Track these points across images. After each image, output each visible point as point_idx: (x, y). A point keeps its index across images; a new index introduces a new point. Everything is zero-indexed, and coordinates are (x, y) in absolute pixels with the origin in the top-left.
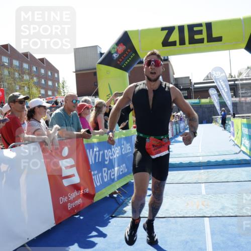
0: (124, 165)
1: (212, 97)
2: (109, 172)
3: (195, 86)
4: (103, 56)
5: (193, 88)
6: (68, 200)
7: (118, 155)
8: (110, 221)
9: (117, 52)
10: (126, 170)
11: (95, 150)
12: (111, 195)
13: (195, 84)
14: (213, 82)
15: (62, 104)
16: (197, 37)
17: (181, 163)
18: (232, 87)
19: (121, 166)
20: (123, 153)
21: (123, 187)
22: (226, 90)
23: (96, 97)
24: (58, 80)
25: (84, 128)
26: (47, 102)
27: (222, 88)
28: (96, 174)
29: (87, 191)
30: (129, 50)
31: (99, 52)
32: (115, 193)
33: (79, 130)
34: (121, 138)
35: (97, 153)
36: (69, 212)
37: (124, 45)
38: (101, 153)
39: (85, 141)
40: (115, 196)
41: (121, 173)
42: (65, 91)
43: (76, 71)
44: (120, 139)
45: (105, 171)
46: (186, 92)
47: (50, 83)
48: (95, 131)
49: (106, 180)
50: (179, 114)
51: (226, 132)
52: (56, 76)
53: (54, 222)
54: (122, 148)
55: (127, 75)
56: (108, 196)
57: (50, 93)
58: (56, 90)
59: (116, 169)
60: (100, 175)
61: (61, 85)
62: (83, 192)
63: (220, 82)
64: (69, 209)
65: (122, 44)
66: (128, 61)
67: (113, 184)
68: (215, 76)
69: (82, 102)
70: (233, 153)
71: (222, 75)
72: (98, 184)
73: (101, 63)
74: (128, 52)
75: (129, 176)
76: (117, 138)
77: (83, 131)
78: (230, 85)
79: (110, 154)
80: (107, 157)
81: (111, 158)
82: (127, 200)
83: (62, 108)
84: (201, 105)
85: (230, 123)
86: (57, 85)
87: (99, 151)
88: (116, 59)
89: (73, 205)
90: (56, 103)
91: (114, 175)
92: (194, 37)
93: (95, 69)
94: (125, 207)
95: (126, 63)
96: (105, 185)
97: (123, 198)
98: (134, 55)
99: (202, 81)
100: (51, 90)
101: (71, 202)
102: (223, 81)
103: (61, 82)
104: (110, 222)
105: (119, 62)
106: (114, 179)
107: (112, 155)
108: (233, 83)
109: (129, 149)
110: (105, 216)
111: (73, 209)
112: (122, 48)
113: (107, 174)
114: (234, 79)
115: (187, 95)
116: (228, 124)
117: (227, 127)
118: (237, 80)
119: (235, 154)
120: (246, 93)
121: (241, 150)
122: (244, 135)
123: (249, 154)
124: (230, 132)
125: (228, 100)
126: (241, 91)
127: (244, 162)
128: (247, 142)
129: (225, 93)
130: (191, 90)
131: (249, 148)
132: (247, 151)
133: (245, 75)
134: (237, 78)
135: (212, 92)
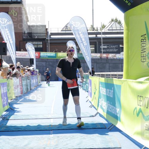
3: (52, 37)
5: (49, 39)
13: (52, 34)
14: (72, 34)
17: (28, 126)
22: (85, 44)
27: (80, 41)
46: (41, 43)
50: (31, 68)
63: (79, 34)
70: (89, 116)
78: (90, 39)
84: (57, 59)
85: (88, 81)
99: (60, 32)
102: (83, 33)
108: (95, 36)
114: (96, 32)
115: (42, 47)
116: (86, 82)
117: (85, 86)
118: (100, 33)
119: (91, 116)
120: (108, 48)
121: (98, 113)
122: (102, 96)
123: (105, 117)
124: (88, 92)
125: (87, 55)
126: (102, 47)
127: (100, 127)
128: (104, 104)
129: (84, 47)
130: (46, 41)
131: (106, 111)
132: (104, 114)
133: (108, 29)
134: (99, 31)
135: (70, 45)
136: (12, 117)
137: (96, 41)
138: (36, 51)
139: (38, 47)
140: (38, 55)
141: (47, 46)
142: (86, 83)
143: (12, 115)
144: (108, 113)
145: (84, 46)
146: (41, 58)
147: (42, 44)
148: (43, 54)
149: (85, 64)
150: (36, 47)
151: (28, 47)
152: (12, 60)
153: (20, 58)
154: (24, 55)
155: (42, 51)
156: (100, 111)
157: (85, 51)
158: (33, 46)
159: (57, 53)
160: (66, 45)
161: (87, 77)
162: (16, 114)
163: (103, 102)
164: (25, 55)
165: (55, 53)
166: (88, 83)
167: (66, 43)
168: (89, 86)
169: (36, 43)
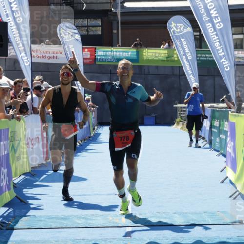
1: (176, 43)
3: (127, 5)
5: (119, 11)
22: (219, 26)
27: (206, 18)
46: (99, 22)
78: (233, 10)
84: (140, 67)
85: (226, 127)
115: (100, 33)
116: (218, 128)
117: (218, 140)
119: (234, 223)
124: (225, 156)
125: (224, 56)
129: (217, 35)
130: (112, 18)
135: (176, 27)
136: (21, 223)
138: (83, 45)
139: (91, 33)
140: (89, 56)
141: (115, 31)
142: (220, 131)
143: (21, 217)
145: (215, 30)
146: (97, 63)
147: (101, 26)
148: (103, 52)
149: (217, 79)
150: (85, 33)
151: (63, 35)
152: (20, 67)
153: (41, 63)
154: (52, 55)
155: (102, 44)
157: (217, 44)
158: (76, 31)
159: (140, 50)
160: (166, 27)
161: (224, 116)
162: (31, 213)
164: (55, 55)
165: (135, 50)
166: (226, 132)
167: (166, 22)
168: (229, 139)
169: (86, 22)
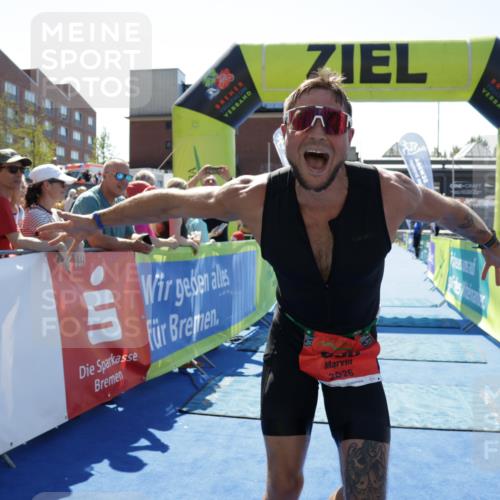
0: (214, 311)
2: (182, 322)
4: (188, 91)
6: (95, 371)
7: (202, 292)
8: (177, 419)
9: (215, 86)
10: (217, 322)
11: (157, 276)
12: (183, 369)
14: (402, 162)
15: (97, 179)
16: (377, 70)
18: (438, 175)
19: (208, 313)
20: (214, 288)
21: (207, 354)
22: (426, 180)
23: (166, 172)
24: (92, 131)
25: (139, 232)
26: (69, 174)
27: (417, 176)
28: (156, 326)
29: (135, 356)
30: (240, 84)
31: (179, 83)
32: (191, 365)
33: (128, 235)
34: (212, 258)
35: (161, 284)
36: (97, 395)
37: (231, 72)
38: (169, 283)
39: (139, 257)
40: (191, 371)
41: (206, 327)
42: (107, 154)
43: (131, 117)
44: (208, 260)
45: (174, 320)
47: (77, 136)
48: (161, 240)
49: (174, 338)
51: (419, 262)
52: (90, 121)
53: (66, 414)
54: (211, 278)
55: (232, 132)
56: (176, 370)
57: (75, 155)
58: (87, 151)
59: (197, 317)
60: (164, 327)
61: (98, 142)
62: (127, 358)
63: (415, 163)
64: (97, 390)
65: (227, 70)
66: (237, 105)
67: (189, 347)
68: (406, 151)
69: (137, 179)
70: (429, 304)
71: (420, 150)
72: (159, 346)
73: (182, 104)
74: (238, 87)
75: (220, 334)
76: (203, 256)
77: (136, 236)
78: (435, 172)
79: (187, 287)
80: (180, 292)
81: (188, 295)
82: (213, 382)
83: (97, 187)
85: (428, 245)
86: (90, 141)
87: (165, 280)
88: (214, 99)
89: (106, 382)
90: (87, 176)
91: (191, 330)
92: (371, 70)
93: (170, 115)
94: (210, 394)
95: (233, 108)
96: (171, 347)
97: (205, 376)
98: (249, 93)
99: (380, 158)
100: (77, 149)
101: (102, 376)
102: (422, 161)
103: (99, 134)
104: (176, 422)
105: (218, 106)
106: (191, 337)
107: (190, 290)
108: (440, 166)
109: (226, 280)
110: (168, 409)
111: (104, 391)
112: (226, 78)
113: (178, 326)
114: (443, 159)
116: (424, 246)
118: (449, 162)
119: (433, 306)
120: (464, 188)
121: (445, 301)
122: (454, 272)
123: (459, 308)
124: (426, 263)
126: (454, 185)
127: (448, 325)
128: (458, 286)
131: (460, 298)
132: (457, 304)
133: (464, 154)
134: (449, 158)
137: (442, 175)
144: (465, 302)
156: (449, 298)
161: (427, 238)
163: (456, 282)
166: (428, 248)
168: (430, 253)
